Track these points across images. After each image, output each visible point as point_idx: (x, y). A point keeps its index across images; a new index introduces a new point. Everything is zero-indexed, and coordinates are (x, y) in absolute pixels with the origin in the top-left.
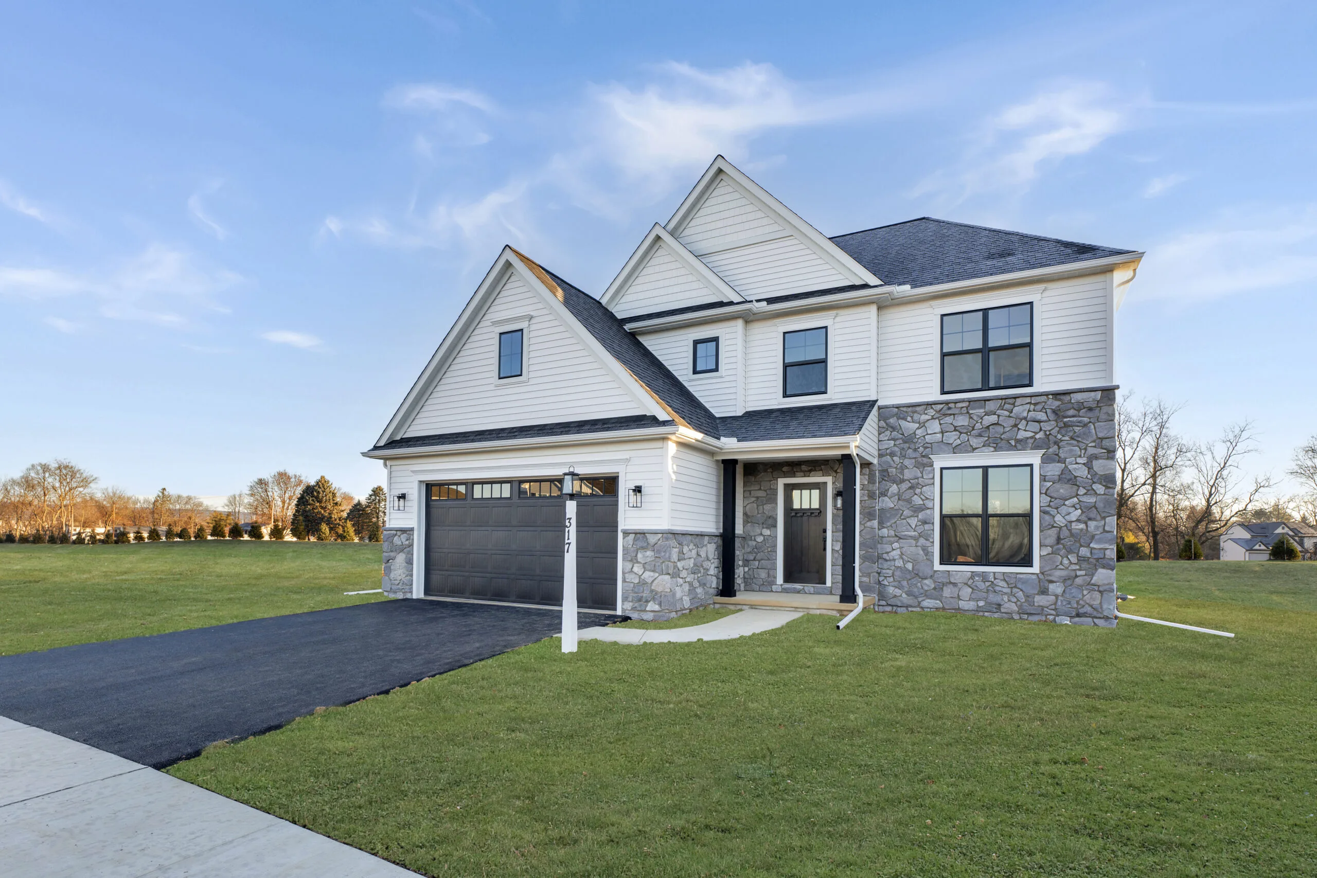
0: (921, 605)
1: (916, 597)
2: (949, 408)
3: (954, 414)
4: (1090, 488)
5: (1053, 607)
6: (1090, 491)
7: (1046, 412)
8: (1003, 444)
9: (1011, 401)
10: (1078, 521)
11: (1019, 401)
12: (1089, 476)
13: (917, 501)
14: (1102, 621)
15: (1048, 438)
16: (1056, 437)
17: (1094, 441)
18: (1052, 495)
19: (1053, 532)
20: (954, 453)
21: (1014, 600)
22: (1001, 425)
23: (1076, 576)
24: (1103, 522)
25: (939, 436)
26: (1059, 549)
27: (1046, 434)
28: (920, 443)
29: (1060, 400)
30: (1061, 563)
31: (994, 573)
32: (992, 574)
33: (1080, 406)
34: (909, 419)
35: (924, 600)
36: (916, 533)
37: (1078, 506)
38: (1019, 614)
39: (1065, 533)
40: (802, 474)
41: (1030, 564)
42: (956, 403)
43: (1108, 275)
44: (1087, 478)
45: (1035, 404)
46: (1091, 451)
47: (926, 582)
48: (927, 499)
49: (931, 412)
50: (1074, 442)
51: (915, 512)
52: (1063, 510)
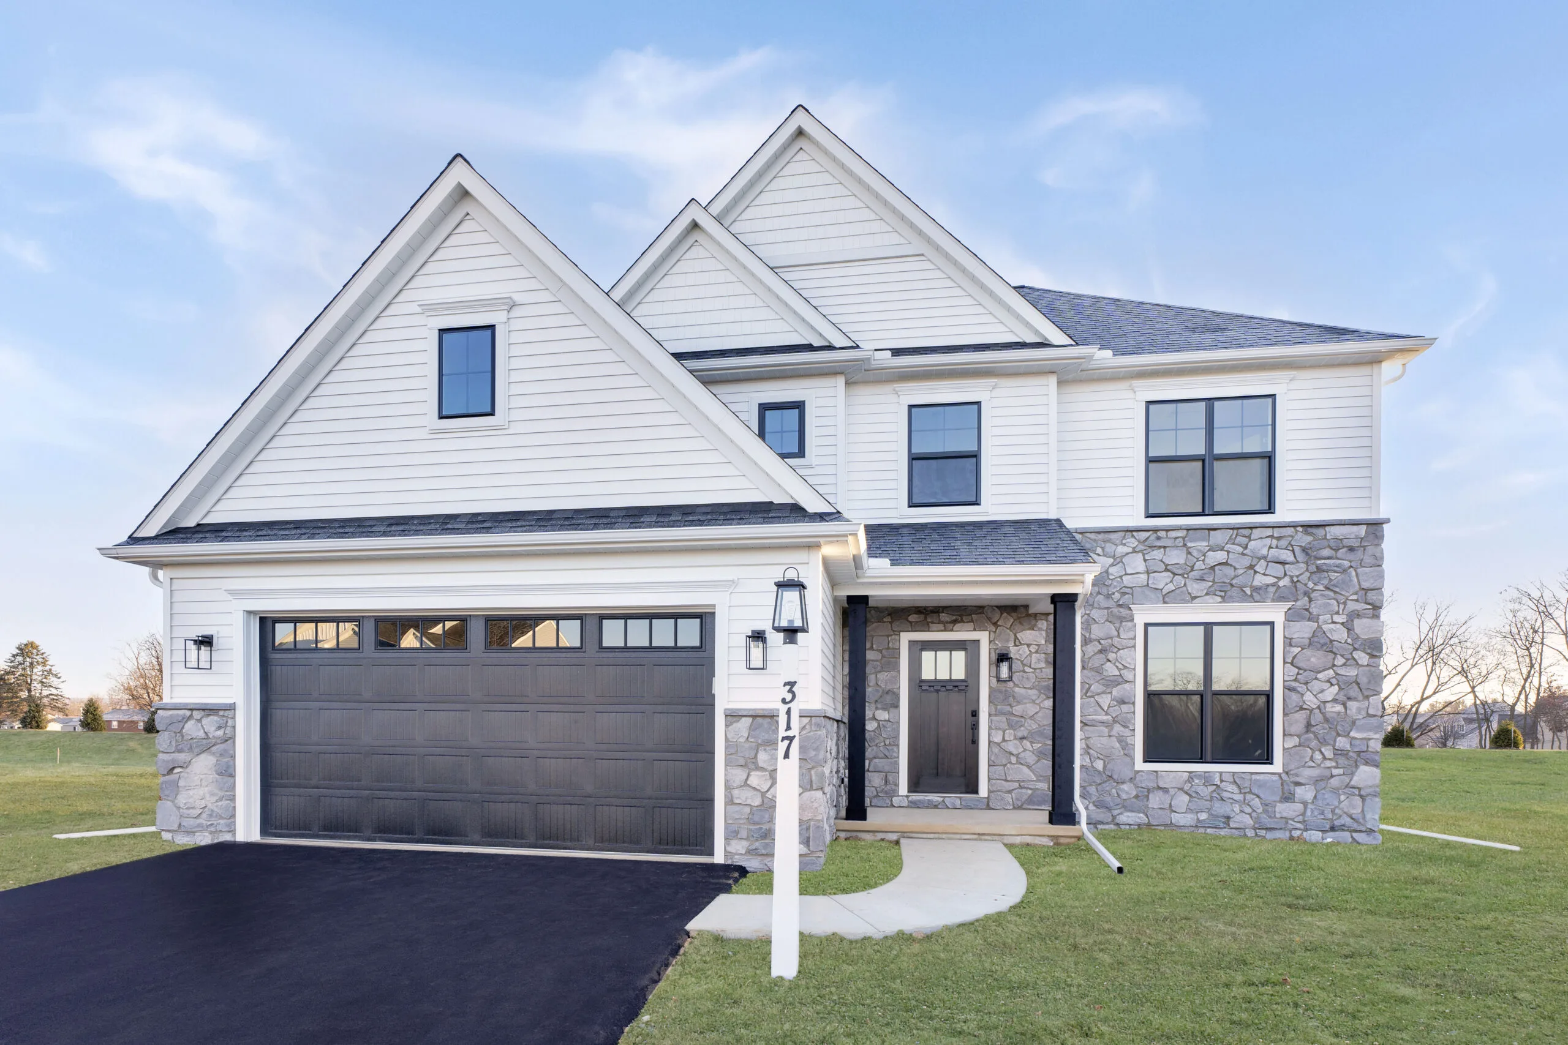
0: (1117, 821)
1: (1109, 809)
2: (1159, 538)
3: (1165, 547)
4: (1350, 656)
5: (1301, 818)
6: (1350, 661)
7: (1293, 551)
8: (1235, 592)
9: (1246, 532)
10: (1335, 701)
11: (1256, 533)
12: (1349, 641)
13: (1111, 670)
14: (1363, 835)
15: (1296, 587)
16: (1306, 585)
17: (1356, 593)
18: (1301, 665)
19: (1301, 716)
20: (1165, 603)
21: (1248, 810)
22: (1231, 565)
23: (1332, 776)
24: (1366, 703)
25: (1144, 577)
26: (1308, 740)
27: (1292, 581)
28: (1115, 587)
29: (1311, 534)
30: (1312, 759)
31: (1221, 773)
32: (1218, 774)
33: (1338, 545)
34: (1099, 550)
35: (1121, 814)
36: (1109, 717)
37: (1334, 681)
38: (1255, 829)
39: (1317, 717)
40: (941, 626)
41: (1268, 759)
42: (1167, 531)
43: (1375, 366)
44: (1346, 642)
45: (1279, 538)
46: (1352, 606)
47: (1125, 787)
48: (1125, 667)
49: (1133, 542)
50: (1331, 594)
51: (1107, 686)
52: (1316, 686)
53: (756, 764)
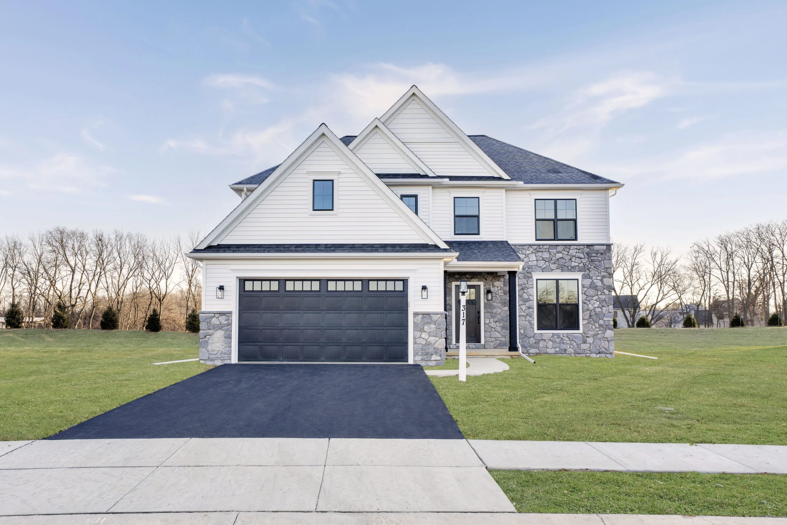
0: (529, 352)
1: (526, 348)
2: (540, 248)
3: (542, 252)
4: (602, 291)
5: (589, 349)
6: (603, 293)
7: (584, 254)
8: (565, 268)
9: (568, 247)
10: (598, 307)
11: (572, 247)
12: (602, 286)
13: (525, 296)
14: (609, 355)
15: (585, 267)
16: (588, 266)
17: (604, 269)
18: (587, 294)
19: (588, 312)
20: (543, 272)
21: (572, 347)
22: (564, 258)
23: (598, 334)
24: (608, 308)
25: (536, 262)
26: (590, 321)
27: (584, 265)
28: (526, 265)
29: (589, 248)
30: (592, 328)
31: (563, 334)
32: (562, 334)
33: (597, 252)
34: (520, 252)
35: (530, 349)
36: (525, 314)
37: (598, 300)
38: (574, 354)
39: (593, 313)
40: (467, 280)
41: (578, 328)
42: (543, 246)
43: (607, 191)
44: (601, 286)
45: (579, 249)
46: (603, 274)
47: (531, 339)
48: (530, 295)
49: (531, 250)
50: (596, 269)
51: (524, 302)
52: (592, 302)
53: (423, 330)
